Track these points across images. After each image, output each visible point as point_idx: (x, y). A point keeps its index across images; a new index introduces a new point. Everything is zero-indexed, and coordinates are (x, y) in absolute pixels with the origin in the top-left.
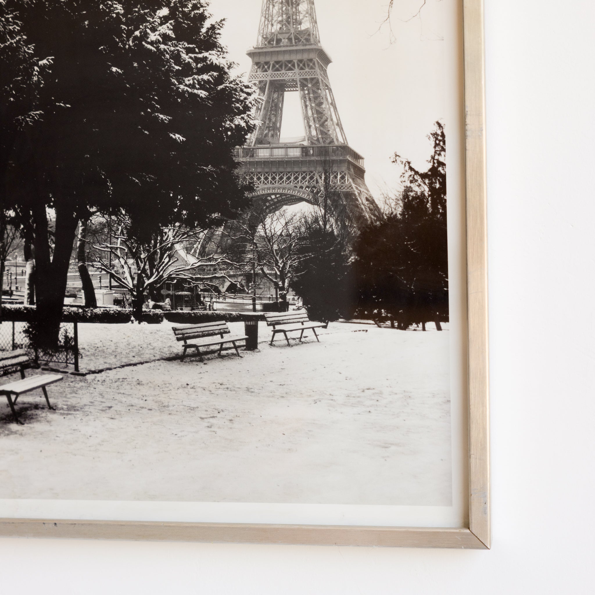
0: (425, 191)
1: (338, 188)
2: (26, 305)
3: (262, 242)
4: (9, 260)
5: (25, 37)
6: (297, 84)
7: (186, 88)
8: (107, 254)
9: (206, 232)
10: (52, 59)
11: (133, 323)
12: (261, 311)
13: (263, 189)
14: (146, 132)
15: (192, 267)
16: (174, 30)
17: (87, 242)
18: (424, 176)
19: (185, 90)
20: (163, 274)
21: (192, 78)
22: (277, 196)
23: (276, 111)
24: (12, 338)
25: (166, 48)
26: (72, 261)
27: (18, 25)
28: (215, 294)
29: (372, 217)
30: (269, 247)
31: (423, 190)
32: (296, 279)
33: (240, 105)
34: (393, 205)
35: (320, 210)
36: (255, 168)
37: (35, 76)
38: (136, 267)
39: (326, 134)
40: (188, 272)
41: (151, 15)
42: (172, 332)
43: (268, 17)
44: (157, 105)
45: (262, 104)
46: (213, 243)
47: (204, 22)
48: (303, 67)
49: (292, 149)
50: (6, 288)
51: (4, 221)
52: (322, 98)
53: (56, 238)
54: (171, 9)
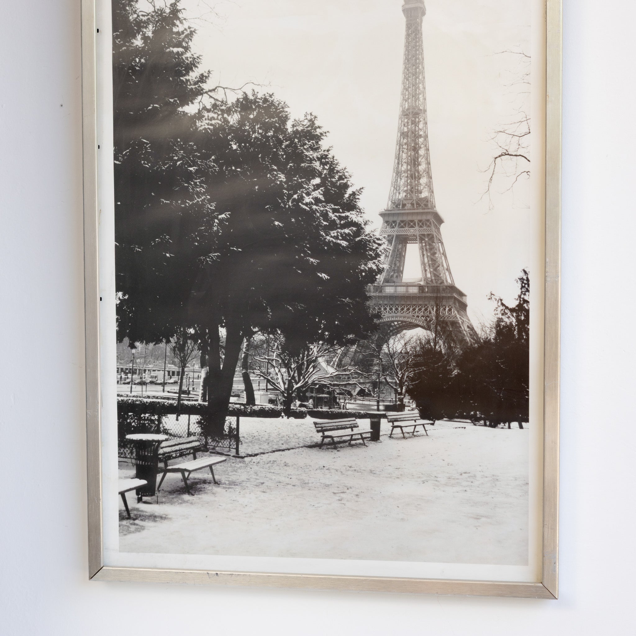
0: (513, 321)
1: (446, 318)
2: (200, 402)
3: (386, 358)
4: (188, 367)
5: (208, 197)
6: (417, 238)
7: (331, 239)
8: (265, 364)
9: (343, 349)
10: (228, 214)
11: (283, 418)
12: (384, 410)
13: (388, 317)
14: (299, 271)
15: (331, 375)
16: (324, 195)
17: (250, 355)
18: (512, 310)
19: (331, 240)
20: (308, 380)
21: (336, 231)
22: (399, 323)
23: (400, 258)
24: (187, 427)
25: (317, 208)
26: (237, 369)
27: (204, 188)
28: (348, 397)
29: (472, 340)
30: (392, 361)
31: (511, 321)
32: (412, 387)
33: (373, 253)
34: (488, 332)
35: (432, 334)
36: (382, 301)
37: (215, 226)
38: (287, 375)
39: (438, 276)
40: (328, 379)
41: (307, 183)
43: (397, 187)
44: (308, 251)
45: (390, 252)
46: (348, 358)
47: (347, 190)
48: (422, 226)
49: (411, 287)
50: (184, 388)
51: (186, 337)
52: (436, 249)
53: (225, 351)
54: (322, 179)
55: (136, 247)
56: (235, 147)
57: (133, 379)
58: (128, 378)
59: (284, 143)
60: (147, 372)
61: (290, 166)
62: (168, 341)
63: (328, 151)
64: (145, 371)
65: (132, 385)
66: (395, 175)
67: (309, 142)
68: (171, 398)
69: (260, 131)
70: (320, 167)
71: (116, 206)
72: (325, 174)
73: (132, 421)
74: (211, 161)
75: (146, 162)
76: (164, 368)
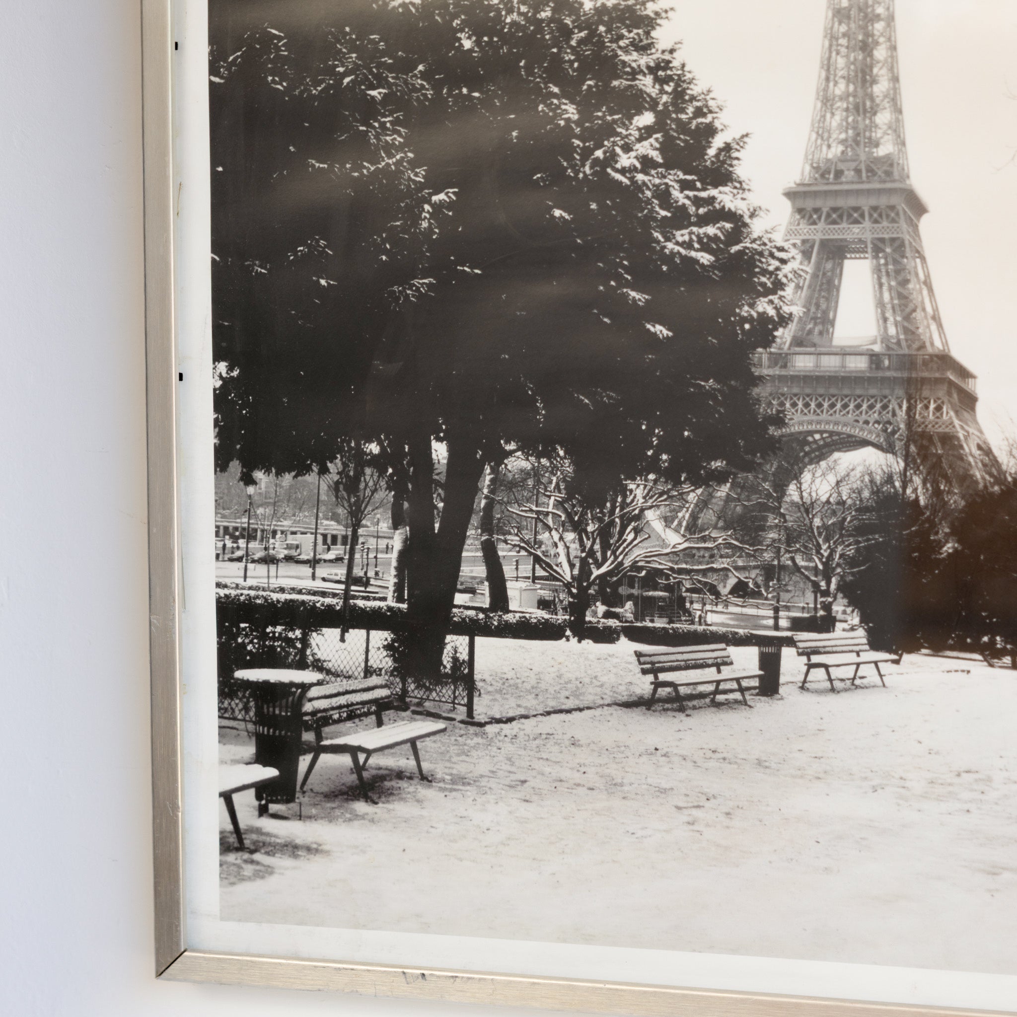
1: (930, 426)
2: (391, 602)
3: (795, 513)
4: (366, 526)
5: (411, 155)
6: (866, 247)
7: (677, 248)
8: (531, 523)
9: (699, 491)
10: (454, 193)
11: (568, 640)
12: (788, 629)
13: (801, 423)
14: (606, 320)
15: (673, 550)
16: (662, 150)
17: (498, 502)
19: (675, 251)
20: (623, 560)
21: (687, 231)
22: (825, 435)
23: (829, 291)
24: (364, 657)
25: (646, 181)
26: (470, 532)
27: (400, 135)
28: (711, 597)
29: (987, 477)
30: (807, 521)
32: (851, 578)
33: (769, 279)
35: (898, 462)
36: (788, 387)
37: (424, 220)
38: (578, 547)
39: (913, 333)
40: (667, 558)
41: (624, 124)
42: (634, 659)
43: (823, 133)
44: (626, 276)
45: (805, 279)
46: (711, 511)
47: (713, 138)
49: (853, 357)
50: (358, 572)
51: (361, 460)
52: (909, 273)
53: (445, 493)
54: (658, 114)
55: (255, 264)
56: (467, 44)
57: (249, 551)
58: (238, 548)
59: (575, 36)
60: (279, 535)
61: (589, 86)
62: (324, 471)
63: (672, 51)
64: (274, 533)
65: (247, 562)
66: (819, 105)
67: (630, 32)
68: (329, 594)
69: (524, 9)
70: (653, 87)
71: (214, 175)
72: (665, 104)
73: (247, 641)
74: (415, 76)
75: (277, 79)
76: (314, 527)
